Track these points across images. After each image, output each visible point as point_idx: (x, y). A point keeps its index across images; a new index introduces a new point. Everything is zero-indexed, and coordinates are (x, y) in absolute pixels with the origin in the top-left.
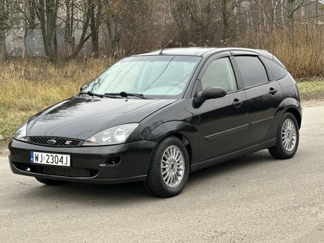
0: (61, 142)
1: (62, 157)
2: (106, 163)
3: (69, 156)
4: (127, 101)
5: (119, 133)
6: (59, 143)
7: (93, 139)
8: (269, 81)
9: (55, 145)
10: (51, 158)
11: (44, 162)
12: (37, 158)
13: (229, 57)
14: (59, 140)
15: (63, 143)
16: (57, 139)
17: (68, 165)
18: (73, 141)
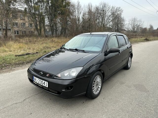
0: (45, 74)
1: (45, 82)
2: (65, 89)
3: (47, 83)
4: (77, 53)
5: (73, 72)
6: (44, 74)
7: (59, 75)
8: (126, 44)
9: (42, 75)
10: (40, 81)
11: (38, 82)
12: (35, 79)
13: (116, 36)
14: (44, 73)
15: (46, 75)
16: (43, 72)
17: (47, 86)
18: (50, 75)
